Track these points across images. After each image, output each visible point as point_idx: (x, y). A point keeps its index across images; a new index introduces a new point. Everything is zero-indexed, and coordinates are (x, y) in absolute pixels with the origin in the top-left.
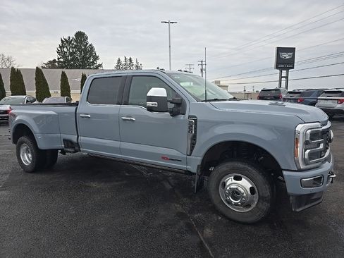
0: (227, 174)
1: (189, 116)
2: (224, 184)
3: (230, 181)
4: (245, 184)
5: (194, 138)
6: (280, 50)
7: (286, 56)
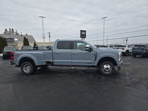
0: (104, 65)
1: (95, 52)
2: (104, 67)
3: (105, 66)
4: (109, 66)
5: (96, 57)
6: (81, 31)
7: (83, 33)
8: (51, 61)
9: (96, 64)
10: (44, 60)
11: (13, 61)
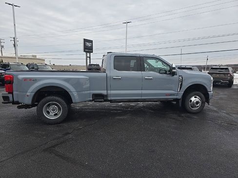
1: (179, 76)
2: (191, 101)
3: (193, 99)
4: (198, 99)
7: (88, 44)
8: (104, 92)
9: (180, 97)
10: (89, 92)
11: (10, 96)
